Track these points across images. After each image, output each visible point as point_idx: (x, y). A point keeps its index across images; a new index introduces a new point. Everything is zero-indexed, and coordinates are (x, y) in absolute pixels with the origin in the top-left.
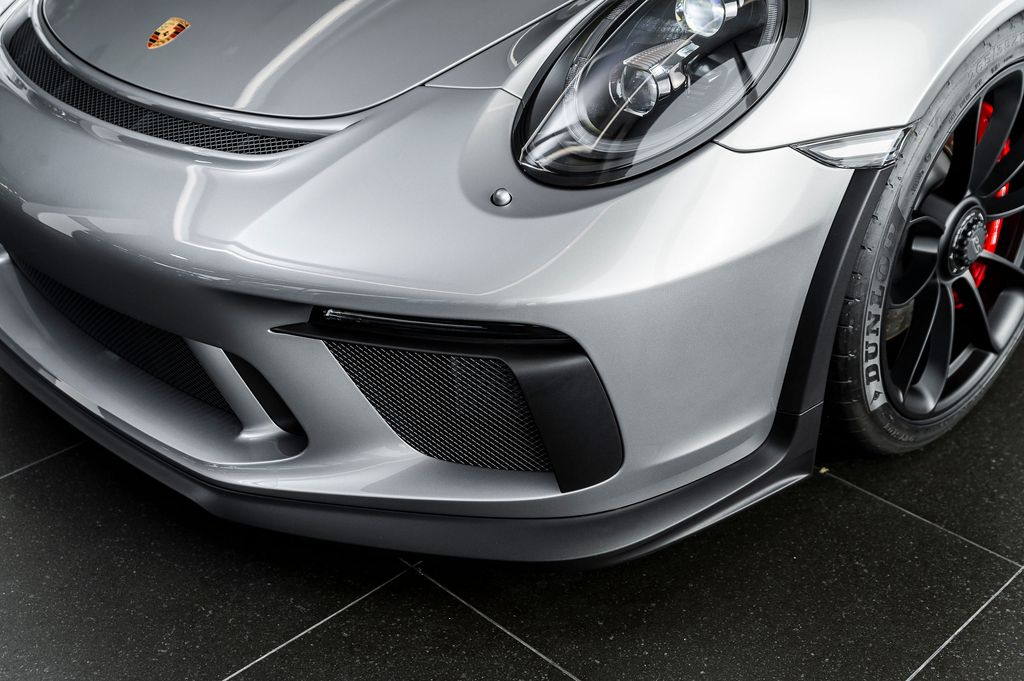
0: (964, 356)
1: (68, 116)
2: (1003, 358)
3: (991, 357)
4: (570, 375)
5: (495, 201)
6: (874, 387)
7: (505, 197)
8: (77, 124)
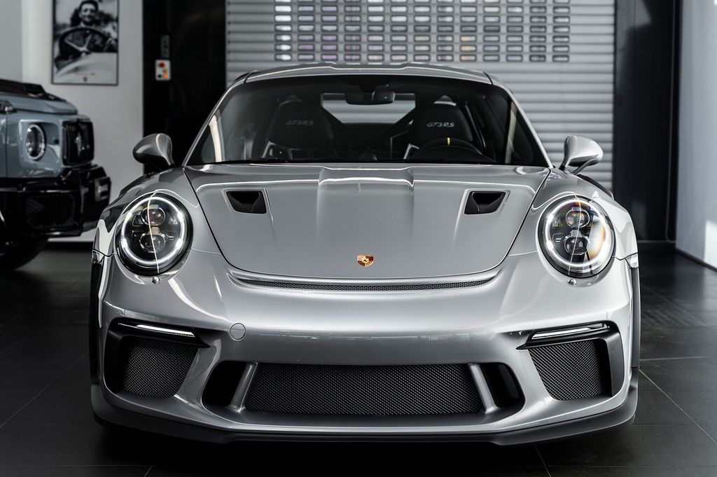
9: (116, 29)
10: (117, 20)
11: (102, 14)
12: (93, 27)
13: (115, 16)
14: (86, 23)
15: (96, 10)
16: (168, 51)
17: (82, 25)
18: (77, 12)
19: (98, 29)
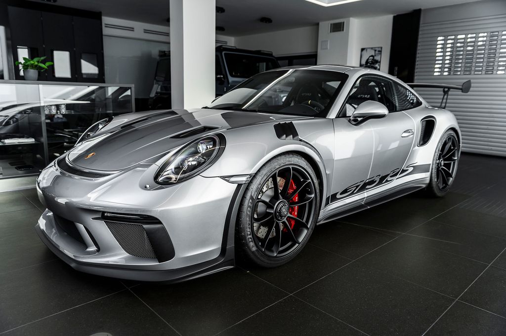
0: (290, 244)
1: (69, 175)
2: (300, 245)
3: (297, 245)
4: (158, 229)
5: (146, 187)
6: (252, 244)
7: (148, 186)
8: (70, 176)
9: (380, 65)
10: (380, 62)
11: (375, 60)
12: (372, 65)
13: (379, 60)
14: (370, 64)
15: (373, 59)
16: (396, 73)
17: (369, 64)
18: (368, 60)
19: (373, 66)
